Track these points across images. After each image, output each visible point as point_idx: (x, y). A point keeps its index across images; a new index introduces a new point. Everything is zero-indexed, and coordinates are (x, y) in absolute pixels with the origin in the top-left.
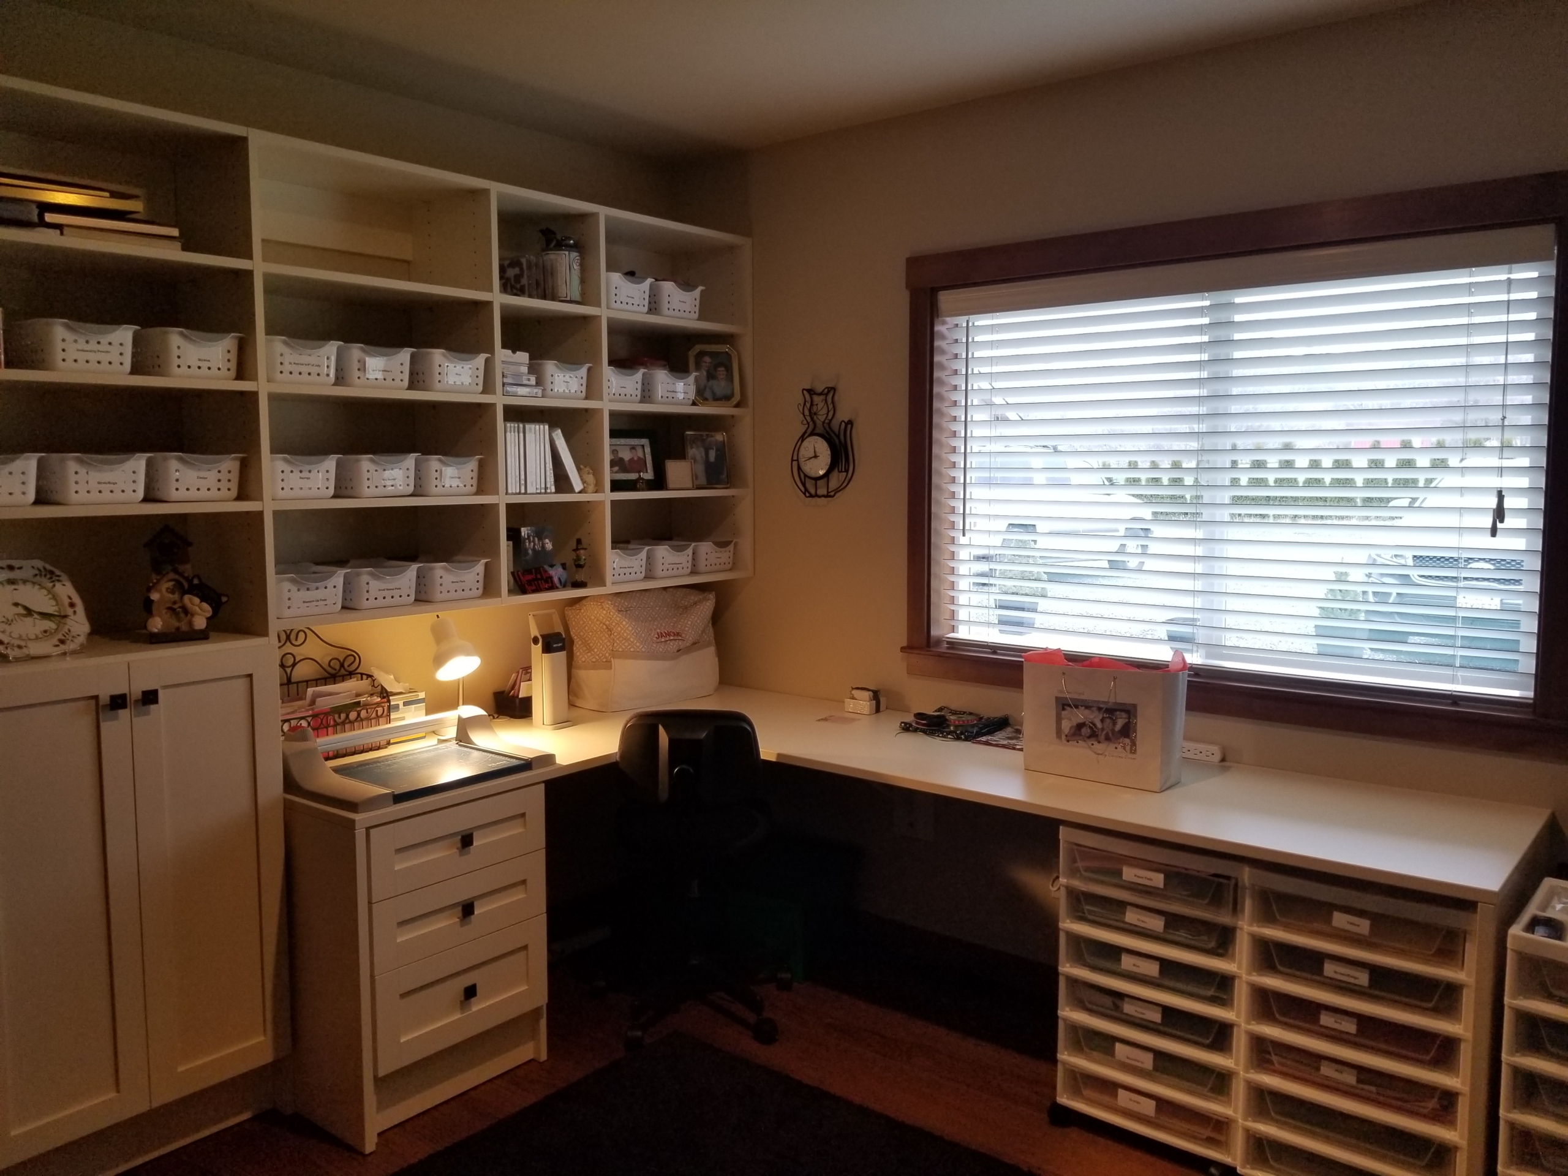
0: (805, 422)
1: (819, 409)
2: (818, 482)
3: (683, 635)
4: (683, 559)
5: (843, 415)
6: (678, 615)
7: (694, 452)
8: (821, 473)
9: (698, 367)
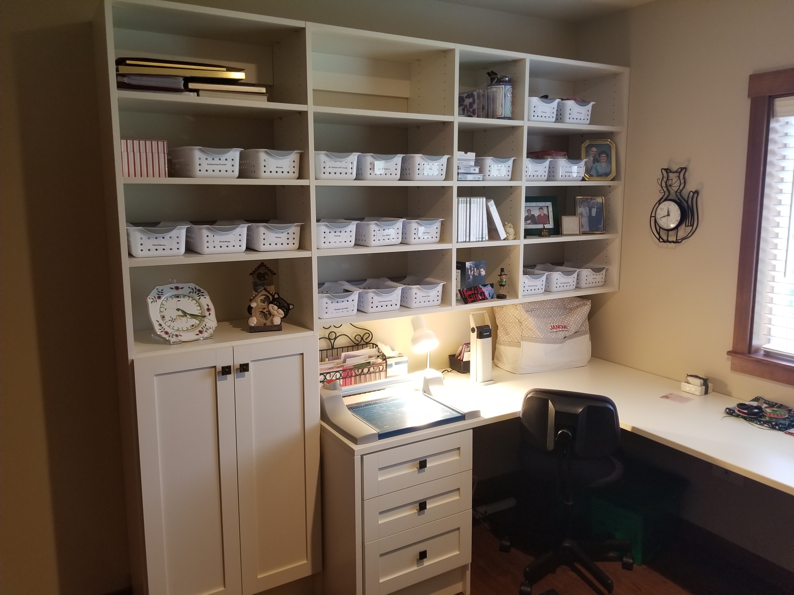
0: (662, 191)
1: (673, 183)
2: (669, 232)
3: (569, 328)
4: (571, 280)
5: (691, 187)
6: (565, 313)
7: (581, 210)
8: (672, 226)
9: (587, 156)
